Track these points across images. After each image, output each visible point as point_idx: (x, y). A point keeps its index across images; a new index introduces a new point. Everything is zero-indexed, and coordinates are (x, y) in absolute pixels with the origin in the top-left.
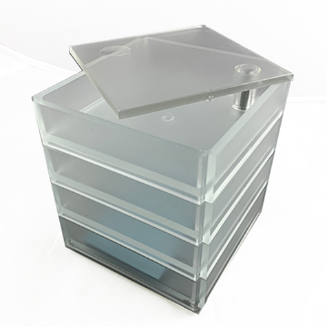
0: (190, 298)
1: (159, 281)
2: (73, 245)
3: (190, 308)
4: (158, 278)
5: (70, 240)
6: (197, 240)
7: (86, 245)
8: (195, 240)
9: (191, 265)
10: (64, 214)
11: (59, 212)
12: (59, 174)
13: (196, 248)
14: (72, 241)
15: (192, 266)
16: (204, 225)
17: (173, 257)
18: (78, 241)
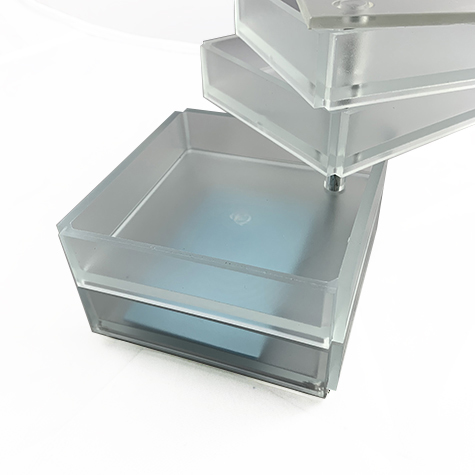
9: (318, 324)
14: (104, 323)
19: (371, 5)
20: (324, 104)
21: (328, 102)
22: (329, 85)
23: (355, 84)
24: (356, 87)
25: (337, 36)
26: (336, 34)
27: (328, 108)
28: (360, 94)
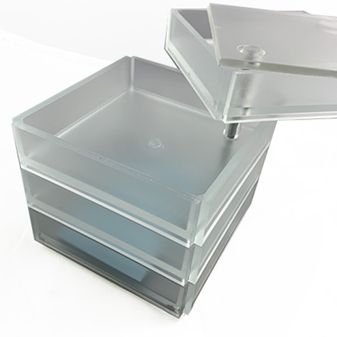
0: (175, 303)
1: (140, 283)
2: (43, 240)
3: (174, 313)
4: (139, 280)
5: (40, 235)
6: (189, 241)
7: (58, 241)
8: (186, 241)
9: (180, 268)
10: (34, 206)
11: (28, 202)
12: (30, 158)
13: (187, 250)
14: (42, 235)
15: (180, 270)
16: (198, 223)
17: (158, 258)
18: (49, 236)
19: (264, 53)
20: (223, 118)
21: (225, 117)
22: (228, 105)
23: (246, 106)
24: (246, 109)
25: (238, 75)
26: (237, 73)
27: (225, 120)
28: (248, 113)
